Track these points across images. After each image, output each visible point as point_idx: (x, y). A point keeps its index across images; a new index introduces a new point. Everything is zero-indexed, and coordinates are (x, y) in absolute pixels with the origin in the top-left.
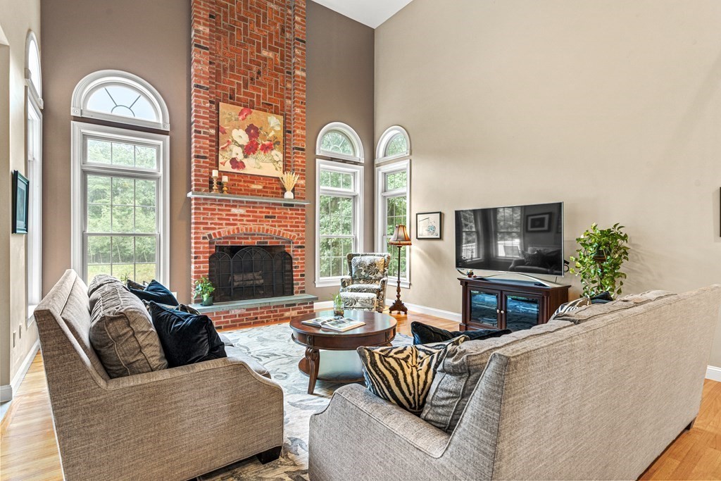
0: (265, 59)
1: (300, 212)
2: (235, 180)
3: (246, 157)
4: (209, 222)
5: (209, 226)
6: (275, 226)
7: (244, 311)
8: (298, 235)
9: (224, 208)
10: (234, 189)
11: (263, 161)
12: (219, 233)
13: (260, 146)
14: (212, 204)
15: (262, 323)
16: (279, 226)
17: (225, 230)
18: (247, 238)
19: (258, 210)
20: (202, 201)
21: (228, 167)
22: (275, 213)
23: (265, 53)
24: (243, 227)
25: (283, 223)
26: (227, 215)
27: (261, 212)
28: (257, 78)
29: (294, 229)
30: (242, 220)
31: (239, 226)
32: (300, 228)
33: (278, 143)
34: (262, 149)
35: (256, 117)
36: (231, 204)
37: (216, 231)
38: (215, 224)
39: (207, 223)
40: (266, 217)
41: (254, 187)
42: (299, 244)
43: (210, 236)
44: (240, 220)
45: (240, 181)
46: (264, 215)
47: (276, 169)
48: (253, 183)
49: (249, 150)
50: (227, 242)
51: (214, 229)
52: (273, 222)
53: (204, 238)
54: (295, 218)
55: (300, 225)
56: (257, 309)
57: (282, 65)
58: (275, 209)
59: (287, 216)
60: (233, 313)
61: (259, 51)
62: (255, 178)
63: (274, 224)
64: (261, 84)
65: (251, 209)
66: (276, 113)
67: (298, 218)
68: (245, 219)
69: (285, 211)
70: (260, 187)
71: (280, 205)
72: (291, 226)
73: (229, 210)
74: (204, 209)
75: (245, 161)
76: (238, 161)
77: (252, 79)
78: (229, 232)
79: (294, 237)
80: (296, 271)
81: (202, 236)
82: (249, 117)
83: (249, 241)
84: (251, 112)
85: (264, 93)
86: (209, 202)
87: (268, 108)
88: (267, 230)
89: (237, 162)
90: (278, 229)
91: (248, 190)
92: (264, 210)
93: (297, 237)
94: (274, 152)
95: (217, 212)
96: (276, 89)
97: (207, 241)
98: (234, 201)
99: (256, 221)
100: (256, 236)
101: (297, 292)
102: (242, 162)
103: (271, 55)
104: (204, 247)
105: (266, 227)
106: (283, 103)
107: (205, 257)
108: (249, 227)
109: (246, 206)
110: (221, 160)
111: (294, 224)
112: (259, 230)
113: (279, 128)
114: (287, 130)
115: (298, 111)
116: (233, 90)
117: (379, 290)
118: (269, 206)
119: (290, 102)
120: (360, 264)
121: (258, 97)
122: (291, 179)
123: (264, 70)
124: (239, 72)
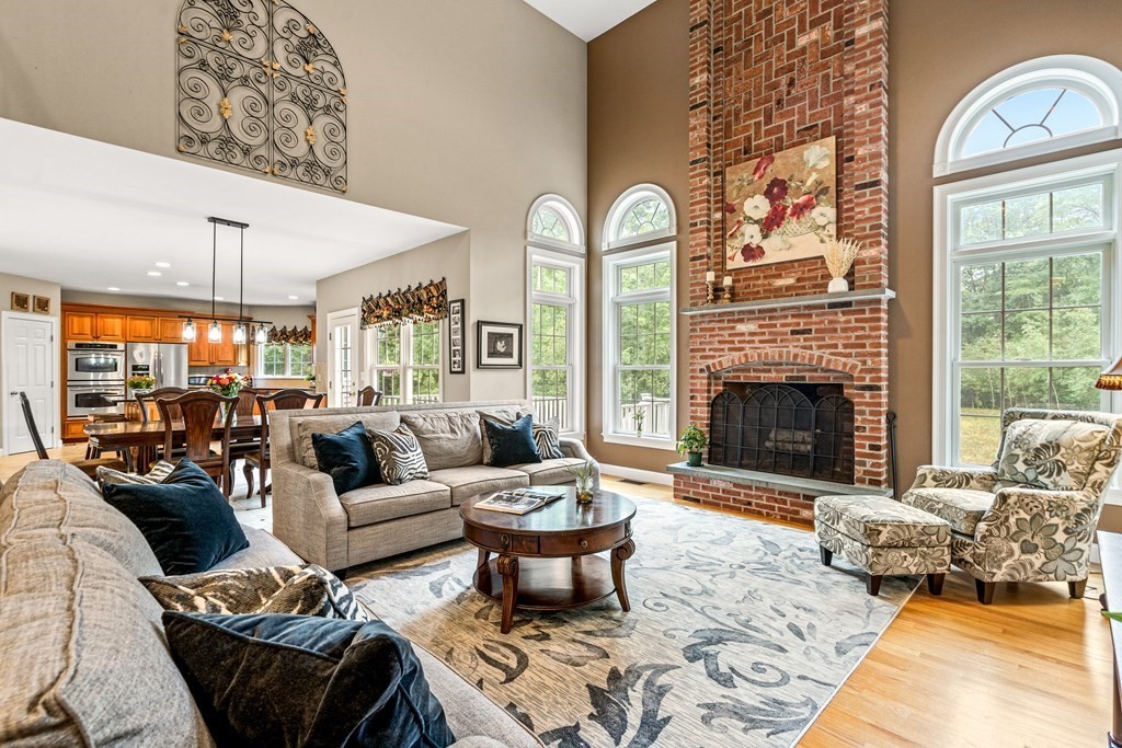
0: (803, 51)
1: (867, 315)
2: (751, 278)
3: (765, 237)
4: (708, 347)
5: (708, 353)
6: (811, 348)
7: (730, 487)
8: (864, 363)
9: (726, 325)
10: (748, 293)
11: (795, 234)
12: (720, 363)
13: (789, 211)
14: (711, 321)
15: (758, 515)
16: (820, 347)
17: (727, 360)
18: (769, 371)
19: (778, 322)
20: (699, 320)
21: (737, 261)
22: (811, 323)
23: (802, 41)
24: (753, 353)
25: (828, 342)
26: (730, 335)
27: (783, 325)
28: (789, 93)
29: (853, 351)
30: (753, 342)
31: (748, 351)
32: (868, 349)
33: (825, 191)
34: (792, 215)
35: (780, 166)
36: (736, 317)
37: (716, 361)
38: (715, 350)
39: (704, 350)
40: (793, 332)
41: (779, 283)
42: (867, 382)
43: (708, 367)
44: (749, 342)
45: (758, 278)
46: (789, 329)
47: (822, 241)
48: (779, 276)
49: (769, 225)
50: (739, 377)
51: (713, 357)
52: (805, 340)
53: (702, 371)
54: (856, 329)
55: (868, 342)
56: (750, 488)
57: (838, 36)
58: (810, 316)
59: (838, 326)
60: (713, 484)
61: (791, 44)
62: (782, 267)
63: (808, 343)
64: (795, 100)
65: (767, 322)
66: (823, 136)
67: (863, 328)
68: (756, 338)
69: (831, 318)
70: (791, 281)
71: (821, 307)
72: (845, 346)
73: (733, 328)
74: (701, 330)
75: (765, 244)
76: (754, 246)
77: (779, 102)
78: (733, 361)
79: (854, 367)
80: (859, 437)
81: (699, 367)
82: (769, 170)
83: (772, 376)
84: (772, 160)
85: (802, 112)
86: (707, 319)
87: (810, 133)
88: (796, 356)
89: (752, 249)
90: (817, 353)
91: (770, 291)
92: (790, 320)
93: (860, 367)
94: (815, 213)
95: (717, 332)
96: (826, 90)
97: (705, 375)
98: (739, 312)
99: (775, 341)
100: (784, 367)
101: (862, 481)
102: (759, 247)
103: (815, 35)
104: (701, 383)
105: (793, 351)
106: (838, 110)
107: (702, 398)
108: (763, 352)
109: (758, 319)
110: (729, 253)
111: (853, 341)
112: (781, 356)
113: (825, 163)
114: (843, 159)
115: (862, 108)
116: (748, 139)
117: (978, 517)
118: (799, 313)
119: (852, 99)
120: (1018, 442)
121: (791, 125)
122: (840, 255)
123: (801, 71)
124: (758, 104)
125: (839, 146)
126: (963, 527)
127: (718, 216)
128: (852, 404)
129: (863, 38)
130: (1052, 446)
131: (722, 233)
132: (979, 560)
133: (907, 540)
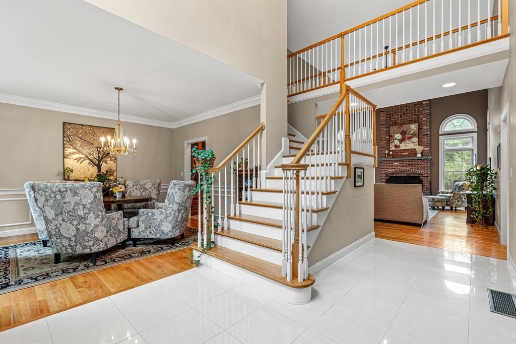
1: (426, 162)
2: (397, 152)
3: (400, 143)
9: (391, 163)
10: (396, 156)
11: (408, 143)
14: (386, 162)
17: (391, 171)
19: (404, 163)
20: (383, 161)
21: (393, 148)
22: (413, 163)
24: (398, 169)
25: (417, 167)
26: (392, 165)
27: (406, 163)
28: (406, 112)
30: (398, 167)
31: (396, 169)
32: (426, 169)
33: (415, 135)
34: (408, 139)
35: (404, 128)
36: (394, 161)
37: (388, 171)
38: (387, 169)
39: (385, 169)
40: (408, 165)
41: (404, 154)
42: (426, 176)
43: (386, 172)
45: (399, 152)
47: (415, 145)
48: (404, 152)
49: (401, 141)
50: (394, 175)
54: (423, 164)
55: (425, 167)
58: (412, 161)
59: (419, 164)
62: (405, 150)
63: (412, 167)
64: (408, 114)
65: (402, 162)
66: (415, 123)
69: (417, 162)
70: (407, 154)
71: (415, 160)
72: (421, 168)
74: (384, 164)
76: (397, 145)
77: (404, 113)
79: (422, 172)
81: (383, 173)
82: (401, 128)
83: (402, 174)
84: (402, 126)
85: (409, 116)
87: (411, 122)
90: (414, 169)
91: (402, 156)
93: (424, 172)
94: (413, 139)
95: (388, 164)
96: (415, 112)
97: (385, 174)
99: (403, 167)
100: (405, 172)
102: (399, 145)
104: (383, 176)
105: (408, 169)
106: (418, 118)
107: (384, 180)
108: (400, 169)
109: (399, 162)
110: (391, 146)
112: (405, 170)
113: (416, 129)
114: (420, 128)
115: (424, 119)
116: (396, 120)
117: (450, 197)
118: (409, 161)
119: (422, 116)
120: (456, 185)
121: (406, 119)
122: (420, 149)
123: (409, 107)
124: (398, 113)
125: (419, 125)
126: (448, 199)
127: (388, 137)
128: (422, 181)
129: (424, 104)
130: (462, 186)
131: (389, 142)
132: (451, 203)
133: (440, 201)
